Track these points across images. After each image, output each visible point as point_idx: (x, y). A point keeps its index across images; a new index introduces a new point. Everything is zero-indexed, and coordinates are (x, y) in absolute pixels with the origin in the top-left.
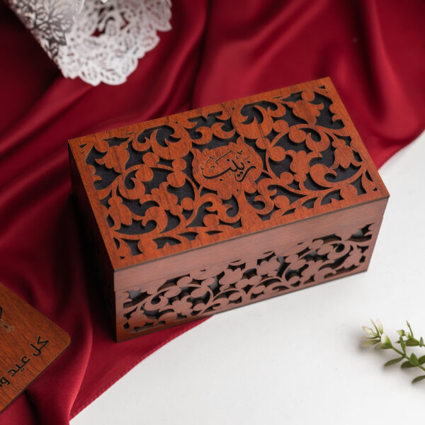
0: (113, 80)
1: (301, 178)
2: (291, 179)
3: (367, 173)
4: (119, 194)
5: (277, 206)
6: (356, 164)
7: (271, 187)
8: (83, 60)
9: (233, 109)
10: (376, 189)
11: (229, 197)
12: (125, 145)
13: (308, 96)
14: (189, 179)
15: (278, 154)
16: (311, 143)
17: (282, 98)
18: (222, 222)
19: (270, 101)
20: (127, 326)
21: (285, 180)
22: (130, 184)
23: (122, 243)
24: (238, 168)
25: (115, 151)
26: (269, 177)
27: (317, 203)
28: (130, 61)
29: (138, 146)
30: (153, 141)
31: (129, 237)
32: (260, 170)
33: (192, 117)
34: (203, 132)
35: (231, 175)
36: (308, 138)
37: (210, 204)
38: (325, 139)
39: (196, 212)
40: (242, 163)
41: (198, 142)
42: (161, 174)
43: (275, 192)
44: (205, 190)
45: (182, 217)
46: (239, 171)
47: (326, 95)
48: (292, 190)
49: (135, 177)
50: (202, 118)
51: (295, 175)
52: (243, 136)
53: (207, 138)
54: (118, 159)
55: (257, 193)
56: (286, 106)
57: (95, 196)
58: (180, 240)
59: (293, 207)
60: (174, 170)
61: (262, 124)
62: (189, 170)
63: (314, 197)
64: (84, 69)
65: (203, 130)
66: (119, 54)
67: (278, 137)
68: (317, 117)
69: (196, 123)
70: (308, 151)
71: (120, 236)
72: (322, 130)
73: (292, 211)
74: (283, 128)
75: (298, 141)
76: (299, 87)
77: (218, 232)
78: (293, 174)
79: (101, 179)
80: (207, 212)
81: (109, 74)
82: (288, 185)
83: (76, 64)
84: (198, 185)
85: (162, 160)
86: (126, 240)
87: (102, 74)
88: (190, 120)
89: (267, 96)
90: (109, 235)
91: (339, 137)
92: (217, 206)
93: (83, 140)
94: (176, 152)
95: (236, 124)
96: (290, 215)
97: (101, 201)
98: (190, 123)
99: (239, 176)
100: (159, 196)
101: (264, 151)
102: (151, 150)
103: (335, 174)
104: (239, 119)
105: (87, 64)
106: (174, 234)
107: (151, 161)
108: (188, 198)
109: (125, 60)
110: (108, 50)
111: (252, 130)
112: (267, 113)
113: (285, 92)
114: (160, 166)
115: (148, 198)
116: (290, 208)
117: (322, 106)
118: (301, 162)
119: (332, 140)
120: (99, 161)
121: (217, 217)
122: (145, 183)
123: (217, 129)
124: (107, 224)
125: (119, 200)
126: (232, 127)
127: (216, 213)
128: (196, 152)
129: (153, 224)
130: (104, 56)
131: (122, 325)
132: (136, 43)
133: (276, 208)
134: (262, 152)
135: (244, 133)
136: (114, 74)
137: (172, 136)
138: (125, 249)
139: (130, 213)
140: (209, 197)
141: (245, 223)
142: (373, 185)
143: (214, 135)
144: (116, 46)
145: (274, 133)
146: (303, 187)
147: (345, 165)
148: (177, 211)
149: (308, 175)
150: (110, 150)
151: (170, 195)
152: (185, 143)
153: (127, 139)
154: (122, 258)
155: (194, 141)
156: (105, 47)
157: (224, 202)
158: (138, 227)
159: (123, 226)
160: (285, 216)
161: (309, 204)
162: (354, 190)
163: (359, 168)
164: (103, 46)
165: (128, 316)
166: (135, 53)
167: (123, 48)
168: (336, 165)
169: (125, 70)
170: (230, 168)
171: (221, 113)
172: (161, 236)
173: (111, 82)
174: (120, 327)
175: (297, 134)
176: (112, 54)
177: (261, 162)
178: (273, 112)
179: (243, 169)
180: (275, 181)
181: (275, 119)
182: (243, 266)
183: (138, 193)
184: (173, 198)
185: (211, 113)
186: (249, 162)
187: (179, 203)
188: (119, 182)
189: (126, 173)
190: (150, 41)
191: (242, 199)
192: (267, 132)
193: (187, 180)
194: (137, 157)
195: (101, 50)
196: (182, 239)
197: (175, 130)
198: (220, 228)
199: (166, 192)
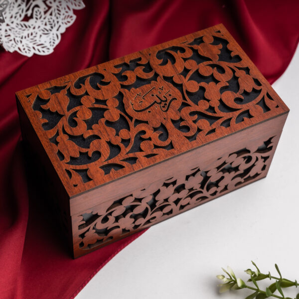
0: (44, 52)
1: (215, 104)
2: (207, 105)
3: (268, 95)
4: (65, 132)
5: (200, 128)
6: (258, 88)
7: (192, 114)
8: (18, 39)
9: (150, 55)
10: (277, 107)
11: (159, 125)
12: (65, 91)
13: (208, 40)
14: (123, 114)
15: (193, 86)
16: (218, 75)
17: (187, 43)
18: (156, 147)
19: (179, 46)
20: (82, 244)
21: (202, 107)
22: (73, 123)
23: (74, 174)
24: (162, 101)
25: (57, 98)
26: (189, 105)
27: (233, 122)
28: (55, 36)
29: (75, 92)
30: (87, 87)
31: (78, 167)
32: (180, 100)
33: (117, 64)
34: (128, 75)
35: (157, 107)
36: (215, 71)
37: (144, 132)
38: (228, 71)
39: (133, 140)
40: (164, 97)
41: (126, 83)
42: (98, 112)
43: (196, 117)
44: (138, 122)
45: (122, 145)
46: (163, 104)
47: (222, 37)
48: (210, 114)
49: (77, 117)
50: (125, 64)
51: (210, 102)
52: (161, 75)
53: (132, 80)
54: (60, 103)
55: (181, 120)
56: (192, 49)
57: (44, 136)
58: (123, 165)
59: (214, 128)
60: (109, 107)
61: (175, 64)
62: (122, 107)
63: (229, 117)
64: (20, 45)
65: (128, 73)
66: (46, 32)
67: (191, 73)
68: (218, 55)
69: (121, 68)
70: (217, 82)
71: (71, 167)
72: (224, 65)
73: (213, 131)
74: (193, 65)
75: (207, 75)
76: (200, 33)
77: (155, 155)
78: (208, 101)
79: (47, 121)
80: (143, 140)
81: (39, 47)
82: (206, 110)
83: (13, 42)
84: (131, 118)
85: (98, 101)
86: (76, 170)
87: (34, 48)
88: (116, 67)
89: (175, 42)
90: (61, 167)
91: (239, 69)
92: (150, 133)
93: (28, 91)
94: (108, 93)
95: (154, 66)
96: (212, 135)
97: (50, 139)
98: (116, 69)
99: (164, 107)
100: (99, 130)
102: (87, 94)
103: (242, 97)
104: (156, 62)
105: (21, 42)
106: (117, 160)
107: (88, 102)
108: (124, 130)
109: (51, 36)
110: (36, 30)
112: (178, 55)
113: (190, 38)
114: (97, 106)
115: (90, 133)
116: (211, 129)
117: (221, 46)
118: (212, 91)
119: (234, 71)
120: (44, 107)
121: (152, 143)
122: (86, 121)
123: (139, 72)
124: (58, 158)
125: (66, 138)
126: (151, 69)
127: (150, 139)
128: (125, 92)
129: (98, 154)
130: (34, 35)
131: (78, 244)
132: (58, 22)
133: (199, 130)
134: (180, 86)
135: (162, 73)
136: (43, 47)
137: (103, 80)
138: (77, 178)
139: (76, 147)
140: (142, 127)
141: (176, 145)
142: (274, 103)
143: (137, 77)
144: (43, 27)
145: (186, 71)
146: (219, 111)
147: (249, 90)
148: (117, 141)
149: (221, 101)
150: (53, 97)
151: (108, 129)
152: (115, 85)
153: (65, 87)
154: (75, 186)
155: (121, 83)
156: (34, 28)
157: (155, 129)
158: (86, 158)
159: (72, 158)
160: (208, 135)
161: (225, 124)
162: (260, 108)
163: (260, 91)
164: (32, 27)
165: (82, 236)
166: (58, 30)
167: (48, 27)
168: (241, 91)
169: (52, 43)
170: (155, 102)
171: (140, 59)
172: (106, 163)
173: (42, 54)
174: (76, 246)
175: (205, 70)
176: (40, 33)
177: (180, 94)
178: (182, 54)
179: (166, 101)
180: (194, 108)
181: (185, 60)
182: (174, 183)
183: (81, 130)
184: (112, 131)
185: (132, 59)
186: (170, 95)
187: (117, 135)
188: (64, 122)
189: (68, 114)
190: (69, 19)
191: (170, 126)
192: (181, 70)
193: (120, 115)
194: (76, 100)
195: (31, 30)
196: (124, 164)
197: (105, 76)
198: (155, 151)
199: (105, 126)
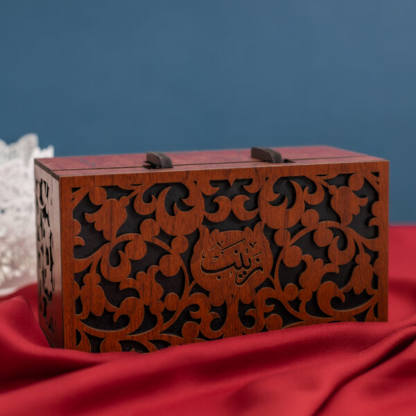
1: (305, 297)
2: (296, 293)
3: (376, 308)
4: (99, 270)
6: (370, 291)
7: (270, 301)
9: (267, 179)
11: (219, 304)
12: (126, 200)
13: (356, 183)
14: (185, 269)
15: (293, 255)
16: (334, 252)
17: (325, 178)
18: (201, 335)
19: (312, 178)
21: (288, 294)
22: (116, 260)
23: (84, 339)
24: (243, 265)
25: (112, 208)
26: (273, 287)
29: (142, 208)
30: (160, 204)
31: (93, 332)
32: (265, 274)
33: (216, 178)
34: (221, 204)
35: (231, 274)
36: (334, 242)
37: (196, 307)
38: (351, 248)
39: (177, 315)
40: (249, 260)
41: (213, 218)
42: (156, 253)
43: (272, 307)
44: (198, 288)
45: (160, 318)
46: (243, 270)
47: (375, 186)
48: (291, 310)
49: (124, 251)
50: (226, 183)
51: (301, 291)
52: (264, 221)
53: (221, 216)
54: (111, 219)
55: (252, 305)
56: (326, 190)
57: (70, 268)
58: (148, 349)
60: (172, 251)
61: (290, 209)
62: (188, 257)
67: (302, 233)
68: (353, 215)
69: (217, 189)
70: (327, 261)
71: (84, 329)
72: (353, 235)
74: (311, 219)
75: (321, 244)
78: (300, 288)
79: (83, 244)
80: (190, 319)
82: (289, 302)
84: (192, 279)
85: (163, 235)
86: (89, 336)
88: (213, 183)
90: (72, 324)
91: (367, 250)
92: (203, 312)
93: (78, 180)
94: (182, 226)
95: (262, 203)
97: (75, 273)
98: (210, 188)
100: (144, 285)
101: (280, 249)
102: (153, 216)
104: (267, 196)
107: (149, 231)
108: (174, 294)
111: (277, 217)
112: (303, 195)
113: (333, 170)
114: (158, 242)
115: (131, 283)
117: (365, 201)
119: (357, 252)
120: (89, 217)
121: (198, 328)
122: (132, 261)
123: (238, 204)
124: (74, 309)
125: (97, 279)
126: (256, 206)
127: (199, 321)
128: (204, 231)
129: (125, 320)
133: (265, 329)
134: (278, 250)
135: (267, 217)
137: (185, 201)
138: (85, 348)
139: (104, 299)
140: (198, 298)
143: (232, 212)
145: (300, 226)
146: (304, 310)
147: (358, 291)
148: (157, 309)
149: (315, 294)
150: (107, 203)
151: (156, 285)
152: (196, 216)
153: (130, 192)
155: (206, 214)
157: (213, 308)
158: (106, 320)
159: (91, 316)
163: (371, 297)
168: (348, 288)
170: (234, 264)
171: (250, 182)
172: (129, 337)
175: (324, 236)
177: (271, 263)
178: (310, 195)
179: (248, 267)
180: (276, 293)
181: (308, 207)
183: (121, 274)
184: (158, 289)
185: (240, 178)
186: (258, 260)
187: (163, 299)
188: (104, 252)
189: (115, 241)
191: (233, 310)
192: (292, 222)
193: (181, 268)
194: (135, 222)
196: (150, 347)
197: (191, 193)
199: (154, 280)
